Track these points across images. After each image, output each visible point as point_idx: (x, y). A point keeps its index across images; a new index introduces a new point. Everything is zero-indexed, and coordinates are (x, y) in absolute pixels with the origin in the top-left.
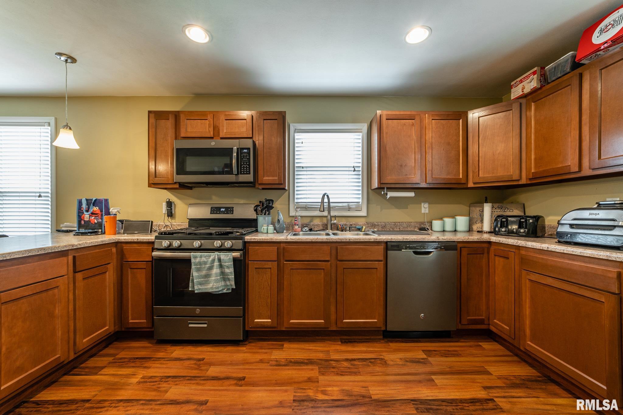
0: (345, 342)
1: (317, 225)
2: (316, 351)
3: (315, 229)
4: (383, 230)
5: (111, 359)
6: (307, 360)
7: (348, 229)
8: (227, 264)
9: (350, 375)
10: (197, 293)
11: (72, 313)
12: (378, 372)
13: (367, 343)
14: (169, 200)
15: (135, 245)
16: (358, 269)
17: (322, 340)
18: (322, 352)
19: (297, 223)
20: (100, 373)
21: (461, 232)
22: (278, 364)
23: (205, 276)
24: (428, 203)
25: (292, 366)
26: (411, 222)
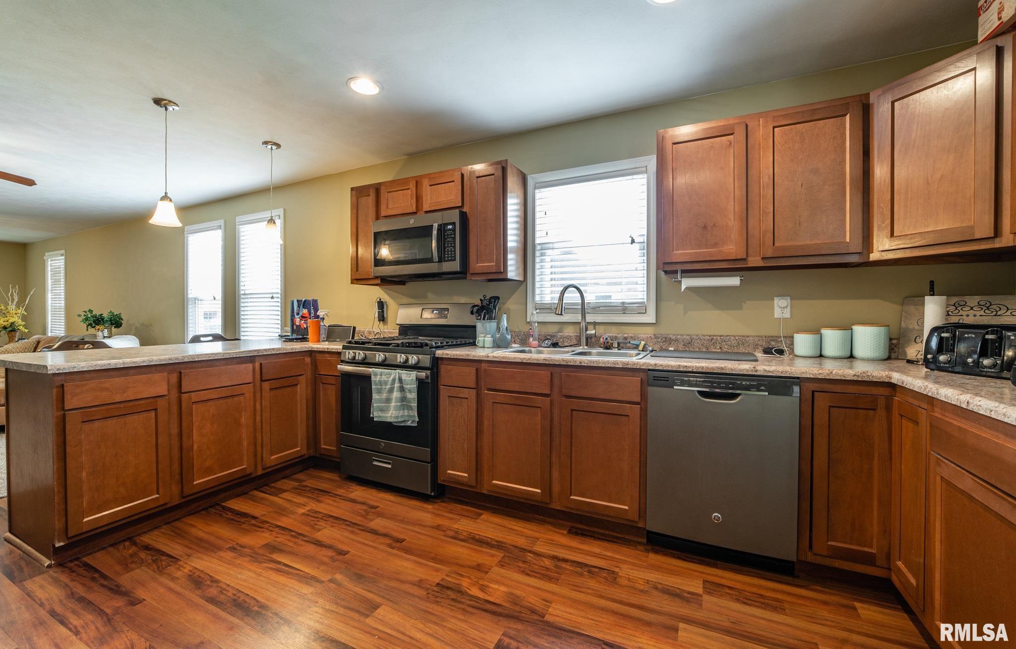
0: (574, 532)
1: (569, 338)
2: (521, 534)
3: (564, 344)
4: (687, 349)
5: (296, 484)
6: (497, 542)
7: (616, 346)
8: (409, 386)
9: (540, 578)
10: (376, 421)
11: (259, 424)
12: (589, 588)
13: (611, 543)
14: (380, 299)
15: (327, 355)
16: (596, 414)
17: (542, 522)
18: (528, 537)
19: (532, 334)
20: (280, 495)
21: (863, 359)
22: (456, 537)
23: (387, 401)
24: (789, 298)
25: (471, 544)
26: (748, 337)
